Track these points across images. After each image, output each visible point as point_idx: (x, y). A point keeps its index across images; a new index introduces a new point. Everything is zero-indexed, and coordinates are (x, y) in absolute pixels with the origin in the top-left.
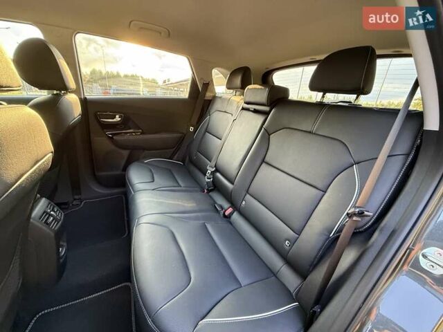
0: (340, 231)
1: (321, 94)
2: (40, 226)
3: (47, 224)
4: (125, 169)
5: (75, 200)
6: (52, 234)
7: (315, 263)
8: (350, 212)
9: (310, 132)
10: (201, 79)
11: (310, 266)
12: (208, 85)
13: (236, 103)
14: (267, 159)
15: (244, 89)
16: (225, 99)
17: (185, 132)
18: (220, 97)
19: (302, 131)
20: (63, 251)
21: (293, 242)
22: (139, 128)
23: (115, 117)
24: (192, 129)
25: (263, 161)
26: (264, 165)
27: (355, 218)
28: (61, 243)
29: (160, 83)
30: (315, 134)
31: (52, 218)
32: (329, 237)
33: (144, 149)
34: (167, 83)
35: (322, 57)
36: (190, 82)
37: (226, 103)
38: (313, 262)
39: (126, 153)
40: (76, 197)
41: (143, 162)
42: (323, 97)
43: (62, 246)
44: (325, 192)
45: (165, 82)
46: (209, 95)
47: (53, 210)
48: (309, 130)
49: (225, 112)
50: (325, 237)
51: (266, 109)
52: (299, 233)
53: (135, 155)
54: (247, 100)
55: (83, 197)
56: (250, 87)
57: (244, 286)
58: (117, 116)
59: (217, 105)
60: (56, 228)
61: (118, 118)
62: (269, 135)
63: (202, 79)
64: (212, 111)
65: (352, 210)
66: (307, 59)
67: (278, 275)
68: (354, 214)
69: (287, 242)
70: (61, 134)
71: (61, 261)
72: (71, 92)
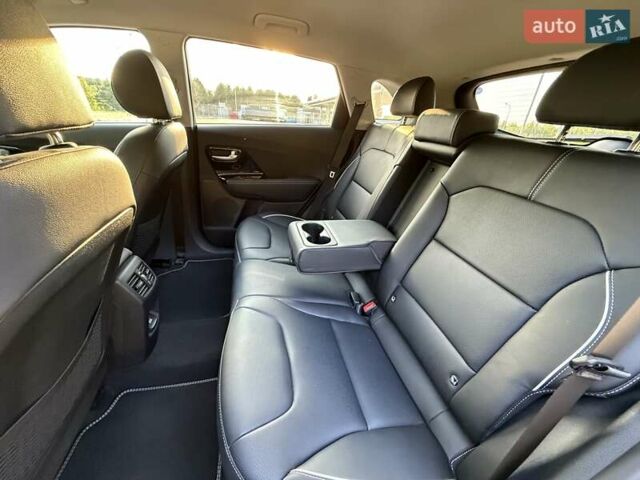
0: (554, 385)
1: (561, 128)
2: (128, 291)
3: (136, 289)
4: (238, 224)
5: (179, 257)
6: (141, 302)
7: (496, 426)
8: (576, 360)
9: (525, 198)
10: (352, 99)
11: (488, 429)
12: (363, 107)
13: (402, 137)
14: (440, 235)
15: (418, 115)
16: (387, 130)
17: (322, 178)
18: (380, 127)
19: (509, 193)
20: (153, 322)
21: (464, 380)
22: (260, 171)
23: (229, 154)
24: (332, 174)
25: (433, 237)
26: (433, 244)
27: (586, 374)
28: (151, 312)
29: (304, 101)
30: (534, 202)
31: (141, 283)
32: (530, 391)
33: (264, 199)
34: (313, 101)
35: (577, 55)
36: (336, 101)
37: (388, 136)
38: (494, 424)
39: (240, 203)
40: (181, 255)
41: (260, 218)
42: (564, 133)
43: (153, 317)
44: (538, 310)
45: (310, 99)
46: (362, 123)
47: (144, 273)
48: (524, 192)
49: (384, 151)
50: (523, 389)
51: (451, 150)
52: (477, 367)
53: (252, 206)
54: (421, 134)
55: (188, 255)
56: (428, 112)
57: (372, 430)
58: (233, 153)
59: (374, 140)
60: (146, 295)
61: (233, 155)
62: (449, 196)
63: (354, 98)
64: (365, 148)
65: (583, 359)
66: (545, 61)
67: (431, 425)
68: (585, 367)
69: (453, 377)
70: (158, 177)
71: (151, 334)
72: (176, 120)
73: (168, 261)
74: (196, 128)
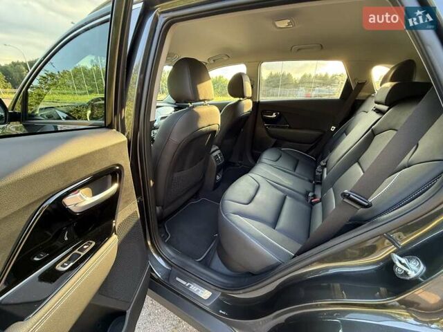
10: (355, 80)
14: (361, 159)
17: (326, 130)
20: (218, 178)
23: (272, 115)
24: (333, 128)
25: (357, 160)
26: (356, 163)
39: (274, 141)
40: (240, 162)
43: (219, 176)
47: (220, 156)
54: (377, 99)
60: (218, 164)
61: (274, 115)
62: (375, 136)
71: (217, 182)
72: (248, 98)
73: (234, 163)
74: (259, 102)
